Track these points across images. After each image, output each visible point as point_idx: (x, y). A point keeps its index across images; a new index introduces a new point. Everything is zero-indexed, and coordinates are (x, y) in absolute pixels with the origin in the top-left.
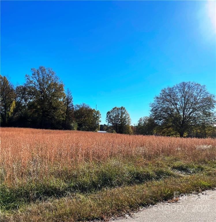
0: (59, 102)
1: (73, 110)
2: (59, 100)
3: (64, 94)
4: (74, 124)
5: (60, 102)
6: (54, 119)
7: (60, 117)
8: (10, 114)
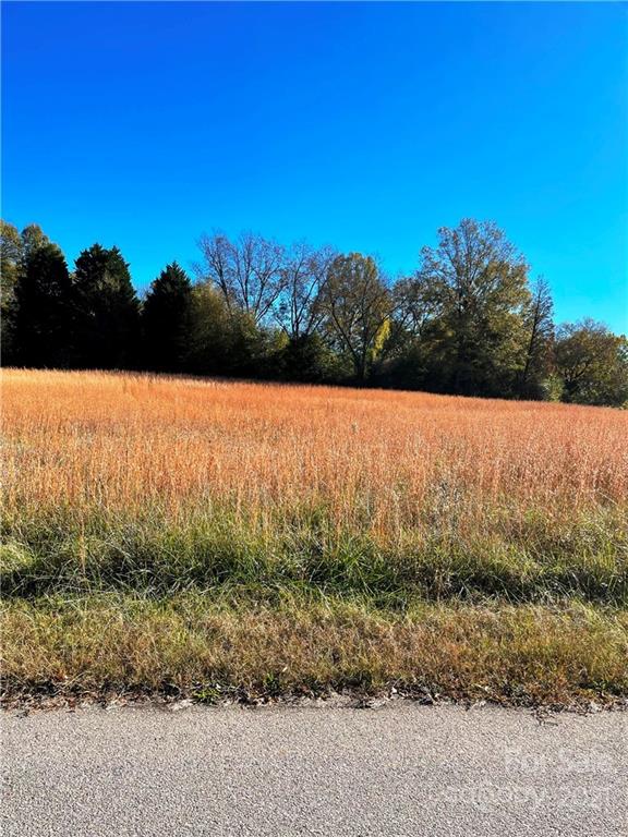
0: (510, 317)
1: (552, 339)
2: (511, 312)
3: (528, 293)
4: (551, 383)
5: (513, 319)
6: (492, 366)
7: (508, 363)
8: (375, 354)
